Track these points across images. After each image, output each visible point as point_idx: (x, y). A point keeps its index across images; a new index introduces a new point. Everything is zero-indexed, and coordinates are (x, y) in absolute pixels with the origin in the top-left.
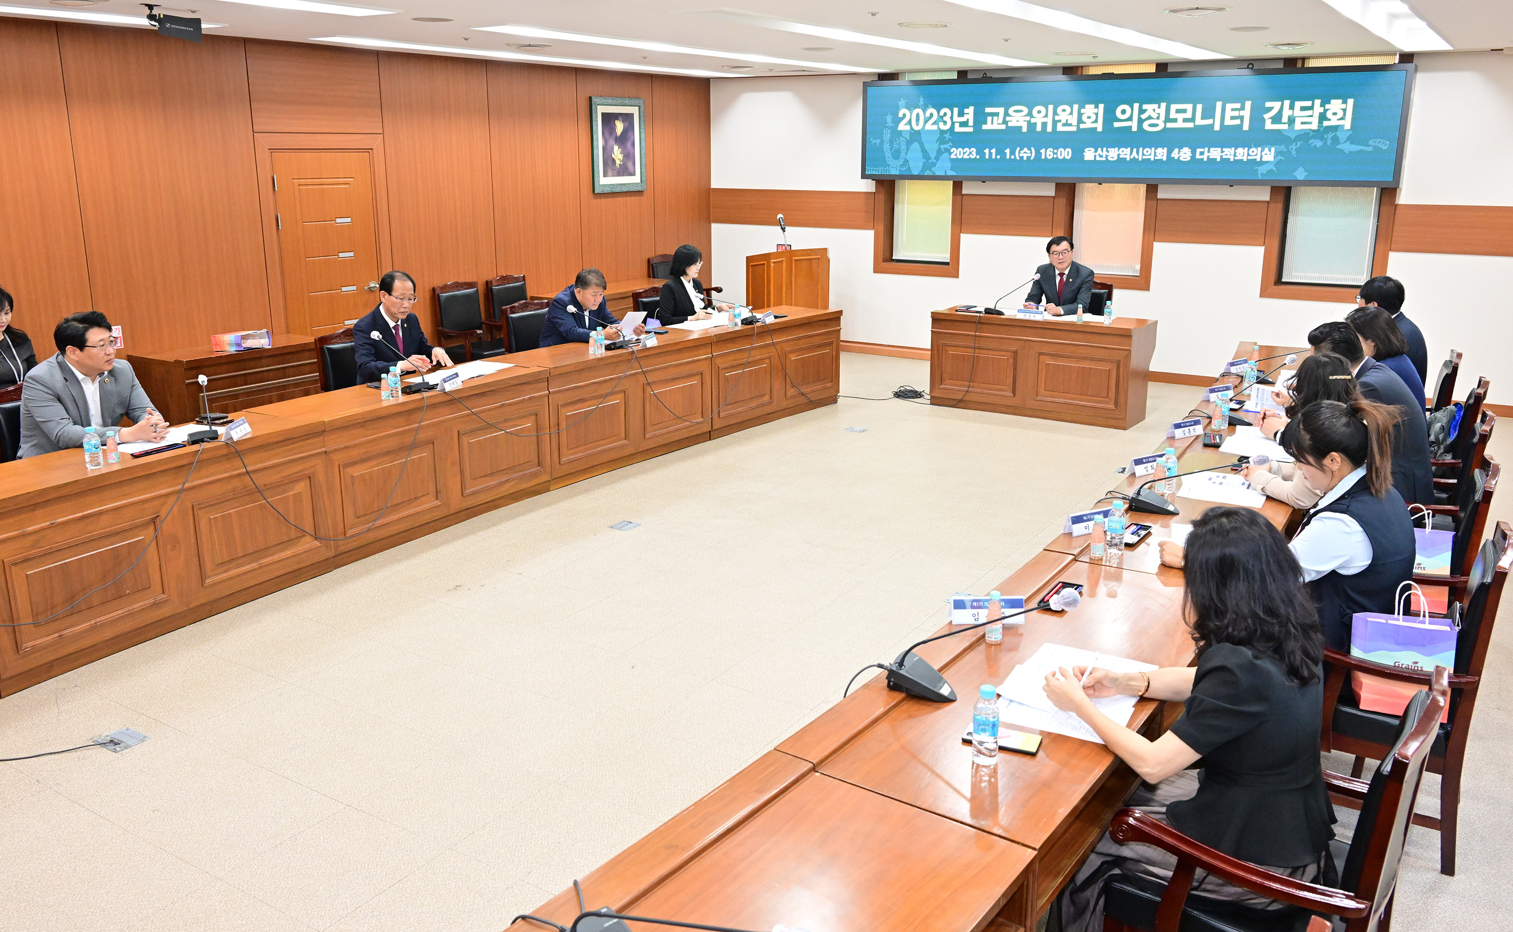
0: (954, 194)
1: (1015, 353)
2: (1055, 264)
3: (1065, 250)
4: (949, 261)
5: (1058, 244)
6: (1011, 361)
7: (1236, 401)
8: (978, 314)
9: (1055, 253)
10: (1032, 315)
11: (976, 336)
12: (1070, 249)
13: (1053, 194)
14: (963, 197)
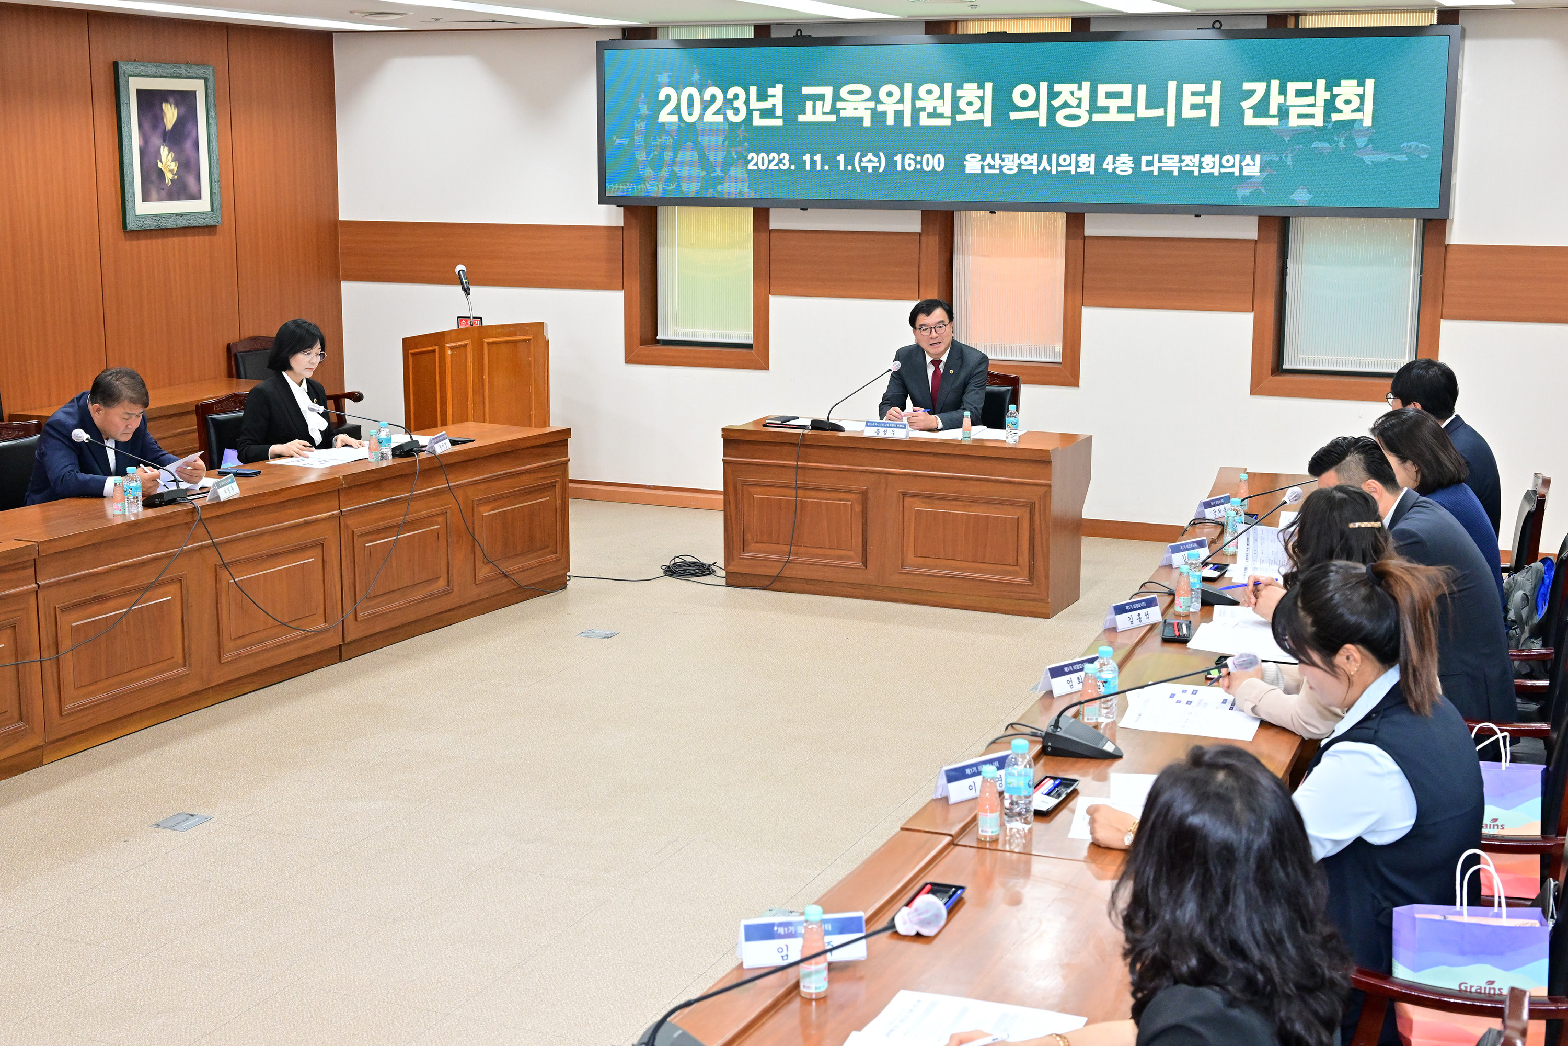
0: (756, 229)
1: (865, 494)
2: (924, 345)
3: (939, 322)
4: (750, 341)
5: (928, 313)
6: (858, 508)
7: (1214, 564)
8: (800, 431)
9: (924, 328)
10: (890, 430)
11: (797, 467)
12: (947, 321)
13: (918, 229)
14: (772, 234)
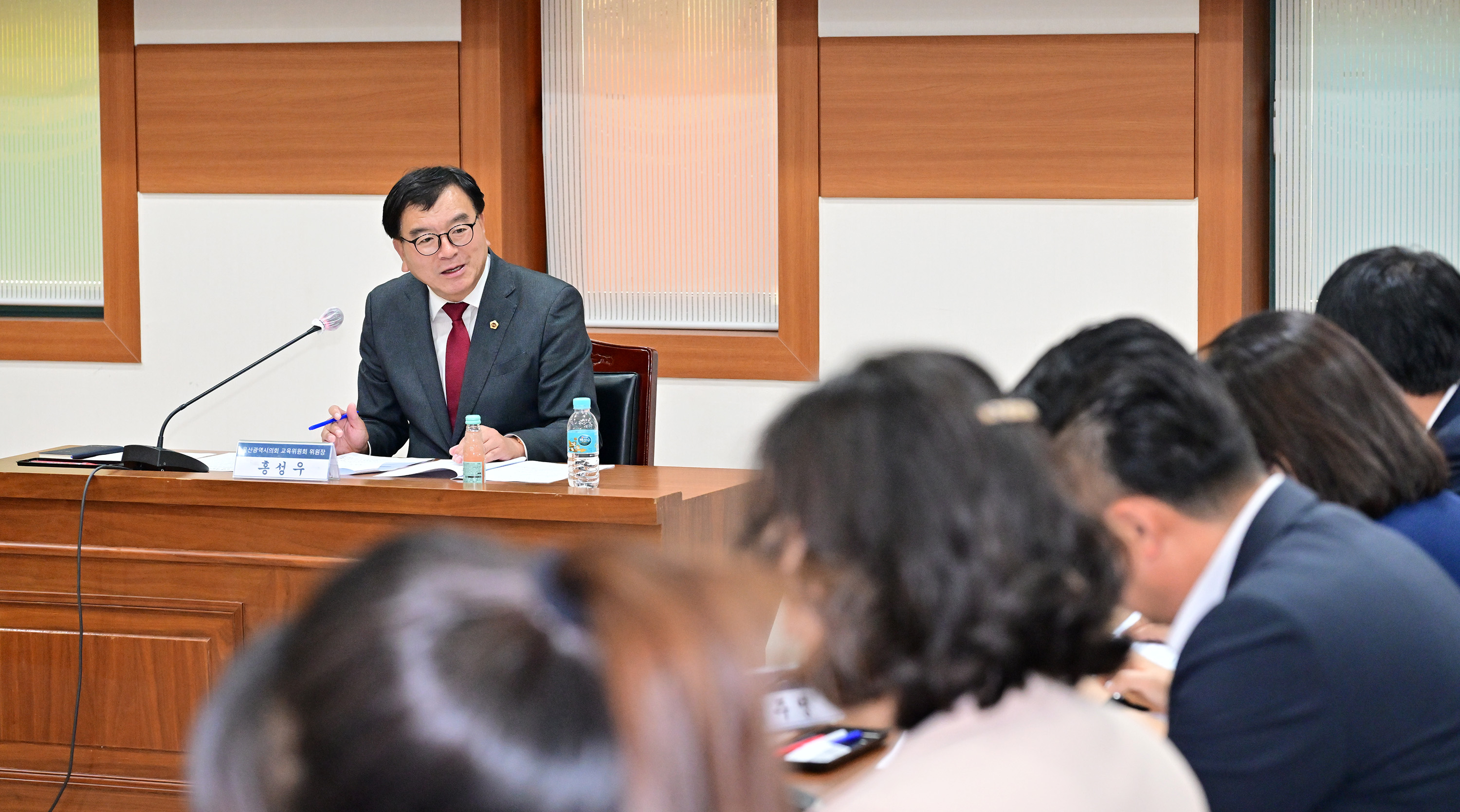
0: (106, 45)
1: (238, 618)
2: (426, 276)
4: (101, 301)
5: (429, 202)
6: (225, 653)
9: (423, 236)
10: (292, 462)
11: (80, 558)
12: (472, 213)
13: (453, 32)
14: (138, 56)
